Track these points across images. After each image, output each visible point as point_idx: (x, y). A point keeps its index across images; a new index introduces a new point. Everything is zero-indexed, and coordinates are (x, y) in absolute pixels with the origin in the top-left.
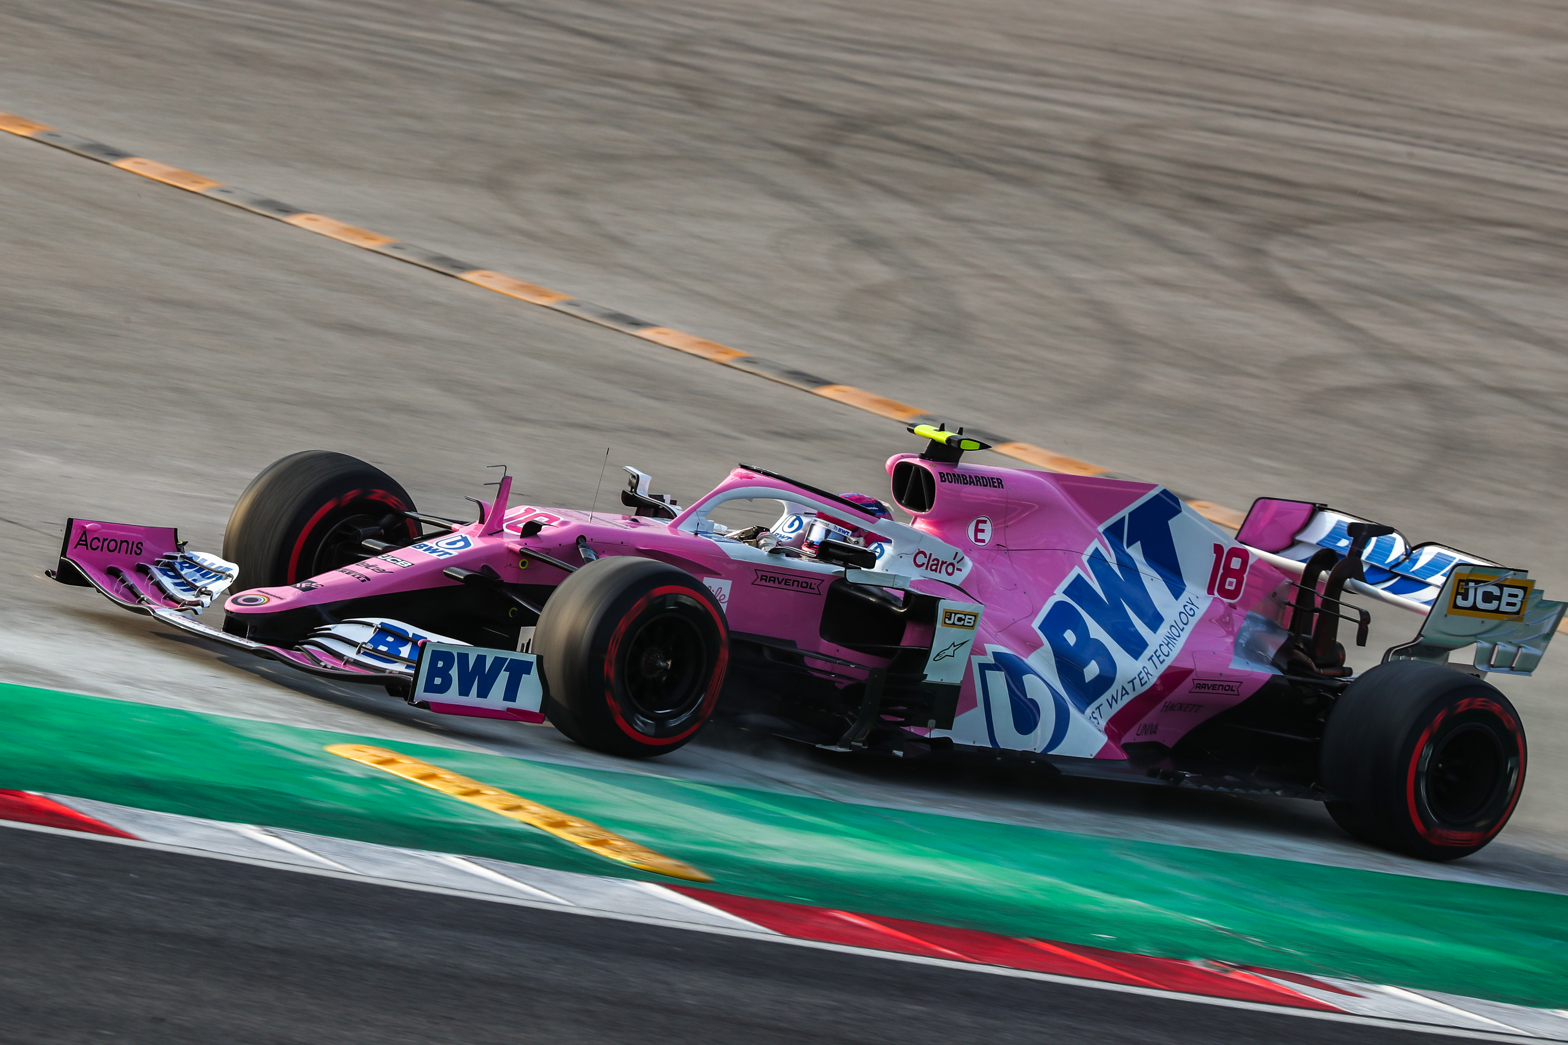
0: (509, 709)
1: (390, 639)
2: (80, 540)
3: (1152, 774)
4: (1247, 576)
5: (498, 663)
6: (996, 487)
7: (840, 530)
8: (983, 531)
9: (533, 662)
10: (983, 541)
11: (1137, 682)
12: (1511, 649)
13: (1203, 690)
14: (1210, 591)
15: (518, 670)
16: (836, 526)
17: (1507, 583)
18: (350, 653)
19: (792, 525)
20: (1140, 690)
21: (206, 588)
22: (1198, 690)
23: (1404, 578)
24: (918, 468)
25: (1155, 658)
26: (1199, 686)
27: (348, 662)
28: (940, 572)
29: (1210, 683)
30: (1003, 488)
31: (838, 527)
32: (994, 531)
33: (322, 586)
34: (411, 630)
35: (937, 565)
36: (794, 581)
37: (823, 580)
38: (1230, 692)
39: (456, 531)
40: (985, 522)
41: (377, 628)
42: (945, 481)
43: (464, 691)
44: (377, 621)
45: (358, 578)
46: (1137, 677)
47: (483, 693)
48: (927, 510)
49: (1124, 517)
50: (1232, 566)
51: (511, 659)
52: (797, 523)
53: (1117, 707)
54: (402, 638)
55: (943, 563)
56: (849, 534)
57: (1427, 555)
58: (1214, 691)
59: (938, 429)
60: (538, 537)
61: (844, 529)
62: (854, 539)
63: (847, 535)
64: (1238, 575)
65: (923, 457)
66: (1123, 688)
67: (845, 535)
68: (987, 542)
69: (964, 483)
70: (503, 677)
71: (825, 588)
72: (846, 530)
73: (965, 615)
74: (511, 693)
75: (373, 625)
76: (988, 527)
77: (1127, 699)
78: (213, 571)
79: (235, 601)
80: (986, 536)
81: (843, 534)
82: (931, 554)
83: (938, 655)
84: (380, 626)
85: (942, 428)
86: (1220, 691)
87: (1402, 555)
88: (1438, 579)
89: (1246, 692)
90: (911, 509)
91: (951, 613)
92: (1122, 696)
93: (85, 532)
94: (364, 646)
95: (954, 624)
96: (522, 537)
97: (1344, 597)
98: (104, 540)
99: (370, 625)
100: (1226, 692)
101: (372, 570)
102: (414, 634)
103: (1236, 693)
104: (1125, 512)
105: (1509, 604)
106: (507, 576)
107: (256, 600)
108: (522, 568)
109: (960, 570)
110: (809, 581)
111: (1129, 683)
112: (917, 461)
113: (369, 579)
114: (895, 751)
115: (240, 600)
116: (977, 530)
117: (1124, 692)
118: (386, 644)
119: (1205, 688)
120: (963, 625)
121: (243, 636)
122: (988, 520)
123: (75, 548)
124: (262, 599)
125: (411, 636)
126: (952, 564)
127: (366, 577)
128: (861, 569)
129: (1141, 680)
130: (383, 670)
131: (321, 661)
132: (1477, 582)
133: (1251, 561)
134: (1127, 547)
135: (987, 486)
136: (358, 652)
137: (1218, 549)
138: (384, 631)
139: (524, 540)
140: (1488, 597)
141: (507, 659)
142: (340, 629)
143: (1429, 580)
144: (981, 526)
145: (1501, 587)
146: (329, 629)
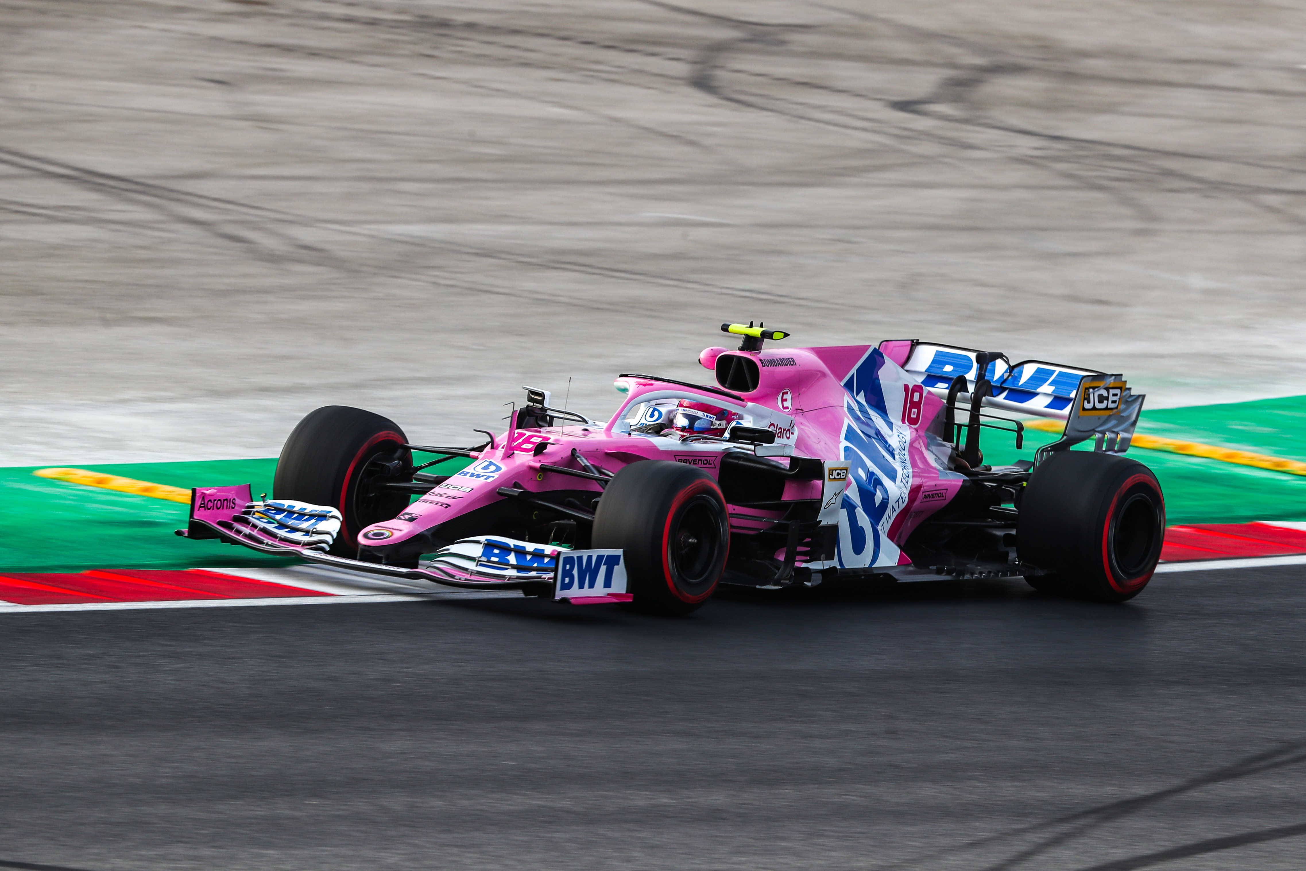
1: (496, 551)
2: (201, 504)
4: (923, 406)
5: (600, 558)
6: (792, 365)
7: (707, 416)
8: (786, 400)
9: (620, 556)
10: (787, 408)
11: (900, 500)
12: (1113, 436)
13: (927, 500)
14: (903, 421)
15: (612, 561)
16: (704, 413)
17: (1111, 386)
18: (471, 566)
19: (652, 415)
20: (903, 506)
21: (316, 528)
22: (925, 500)
24: (739, 358)
26: (926, 497)
27: (472, 573)
29: (930, 493)
30: (796, 365)
31: (706, 414)
32: (793, 399)
33: (421, 516)
34: (512, 542)
35: (781, 432)
36: (699, 460)
37: (717, 457)
38: (941, 498)
39: (476, 458)
40: (787, 393)
41: (484, 544)
42: (765, 366)
43: (581, 586)
44: (482, 538)
45: (441, 505)
47: (591, 586)
49: (854, 373)
50: (915, 400)
51: (607, 555)
54: (506, 549)
55: (784, 430)
56: (715, 419)
57: (1029, 371)
58: (933, 499)
59: (749, 326)
60: (544, 454)
62: (718, 422)
63: (713, 419)
64: (917, 405)
65: (742, 349)
66: (893, 507)
67: (712, 420)
68: (790, 408)
69: (776, 366)
70: (603, 568)
72: (712, 416)
73: (841, 470)
74: (608, 583)
75: (481, 542)
76: (788, 396)
77: (895, 514)
79: (366, 536)
80: (788, 404)
81: (710, 419)
82: (777, 425)
83: (827, 504)
84: (486, 542)
85: (751, 326)
86: (936, 498)
87: (1006, 372)
88: (1047, 388)
89: (950, 496)
91: (833, 470)
92: (893, 513)
93: (204, 496)
94: (480, 559)
95: (835, 478)
96: (535, 455)
98: (215, 500)
99: (478, 542)
100: (939, 498)
101: (446, 497)
103: (944, 498)
104: (854, 370)
105: (1114, 402)
106: (531, 488)
107: (382, 534)
108: (539, 480)
109: (792, 433)
110: (708, 458)
112: (738, 353)
113: (450, 506)
114: (805, 583)
115: (370, 535)
116: (784, 400)
117: (893, 510)
118: (496, 555)
119: (928, 497)
120: (840, 478)
121: (380, 563)
122: (789, 392)
123: (199, 510)
124: (387, 533)
126: (789, 430)
127: (446, 504)
128: (762, 445)
129: (902, 499)
130: (503, 577)
131: (455, 576)
132: (1094, 388)
133: (925, 394)
134: (857, 397)
135: (787, 365)
136: (477, 565)
137: (906, 387)
138: (489, 546)
139: (538, 458)
140: (1101, 399)
141: (604, 555)
142: (454, 548)
143: (1039, 390)
144: (785, 397)
145: (1107, 389)
146: (448, 550)
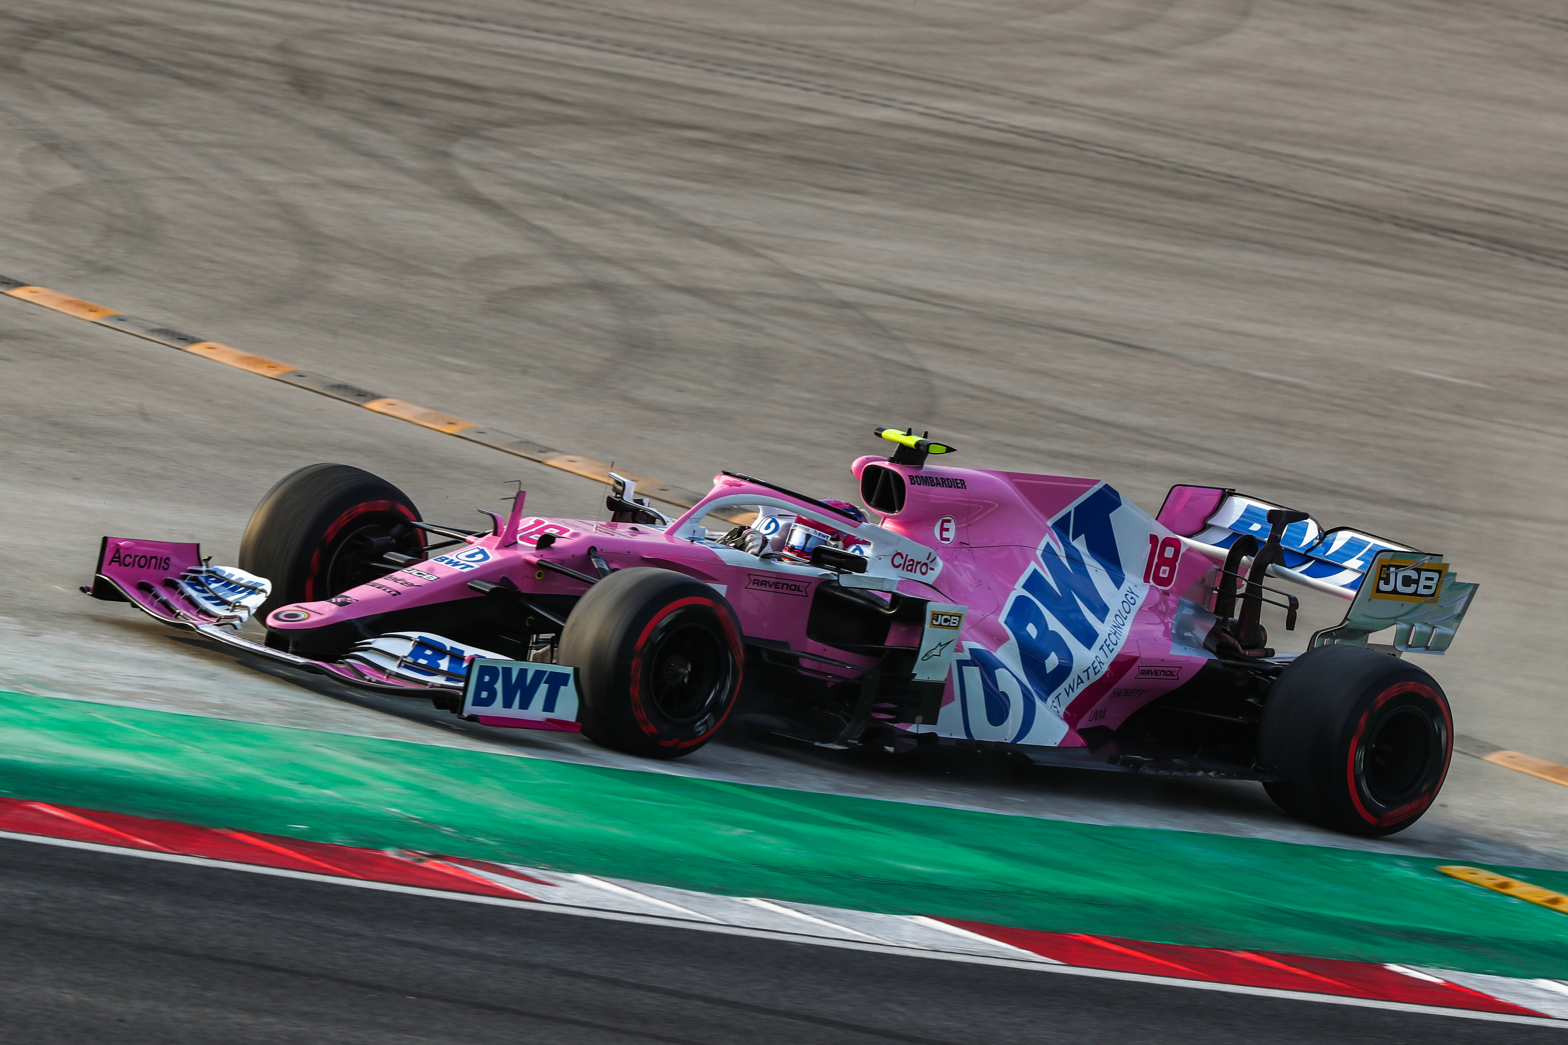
0: (549, 720)
1: (428, 652)
2: (114, 557)
3: (1112, 761)
4: (1179, 564)
5: (539, 674)
6: (959, 488)
7: (820, 534)
8: (947, 530)
9: (569, 675)
10: (948, 539)
11: (1091, 671)
12: (1426, 629)
13: (1147, 676)
14: (1146, 579)
15: (557, 681)
16: (817, 531)
17: (1424, 567)
18: (392, 666)
19: (767, 527)
20: (1094, 678)
21: (240, 602)
22: (1142, 676)
23: (1318, 561)
24: (887, 471)
25: (1105, 647)
26: (1143, 672)
27: (391, 675)
28: (915, 572)
29: (1153, 669)
30: (965, 488)
31: (818, 532)
32: (958, 530)
33: (357, 600)
34: (449, 643)
35: (912, 565)
36: (784, 584)
37: (810, 583)
38: (1170, 677)
39: (471, 543)
40: (949, 521)
41: (416, 641)
42: (914, 484)
43: (507, 704)
44: (415, 635)
45: (389, 592)
46: (1092, 667)
47: (524, 705)
48: (897, 511)
49: (1070, 512)
50: (1166, 555)
51: (551, 672)
52: (773, 526)
53: (1073, 696)
54: (440, 651)
55: (918, 563)
56: (829, 538)
57: (1341, 539)
58: (1156, 677)
59: (906, 433)
60: (552, 548)
61: (824, 534)
62: (833, 543)
63: (827, 539)
64: (1171, 563)
65: (892, 460)
66: (1079, 677)
67: (825, 539)
68: (951, 540)
69: (932, 485)
70: (543, 688)
71: (811, 590)
72: (826, 534)
73: (951, 616)
74: (549, 705)
75: (412, 639)
76: (952, 526)
77: (1082, 687)
78: (242, 586)
79: (276, 617)
80: (951, 535)
81: (823, 538)
82: (907, 555)
83: (926, 655)
84: (418, 640)
85: (909, 433)
86: (1161, 677)
87: (1316, 538)
88: (1354, 563)
89: (1186, 676)
90: (881, 510)
91: (938, 615)
92: (1078, 684)
93: (118, 549)
94: (404, 659)
95: (940, 625)
96: (537, 548)
97: (1267, 582)
98: (136, 556)
99: (409, 639)
100: (1168, 677)
101: (401, 584)
102: (451, 648)
103: (1176, 677)
104: (1071, 507)
105: (1425, 587)
106: (524, 586)
107: (296, 616)
108: (539, 579)
109: (932, 569)
110: (797, 584)
111: (1084, 672)
112: (886, 465)
113: (399, 593)
114: (886, 747)
115: (281, 616)
116: (943, 529)
117: (1080, 681)
118: (425, 657)
119: (1148, 673)
120: (949, 626)
121: (286, 651)
122: (953, 520)
123: (110, 564)
124: (303, 615)
125: (448, 649)
126: (926, 564)
127: (396, 591)
128: (851, 573)
129: (1094, 669)
130: (425, 683)
131: (366, 675)
132: (1397, 567)
133: (1183, 550)
134: (1073, 540)
135: (951, 487)
136: (399, 666)
137: (1154, 539)
138: (422, 645)
139: (541, 552)
140: (1407, 581)
141: (547, 671)
142: (380, 643)
143: (1345, 564)
144: (946, 525)
145: (1418, 571)
146: (369, 643)
